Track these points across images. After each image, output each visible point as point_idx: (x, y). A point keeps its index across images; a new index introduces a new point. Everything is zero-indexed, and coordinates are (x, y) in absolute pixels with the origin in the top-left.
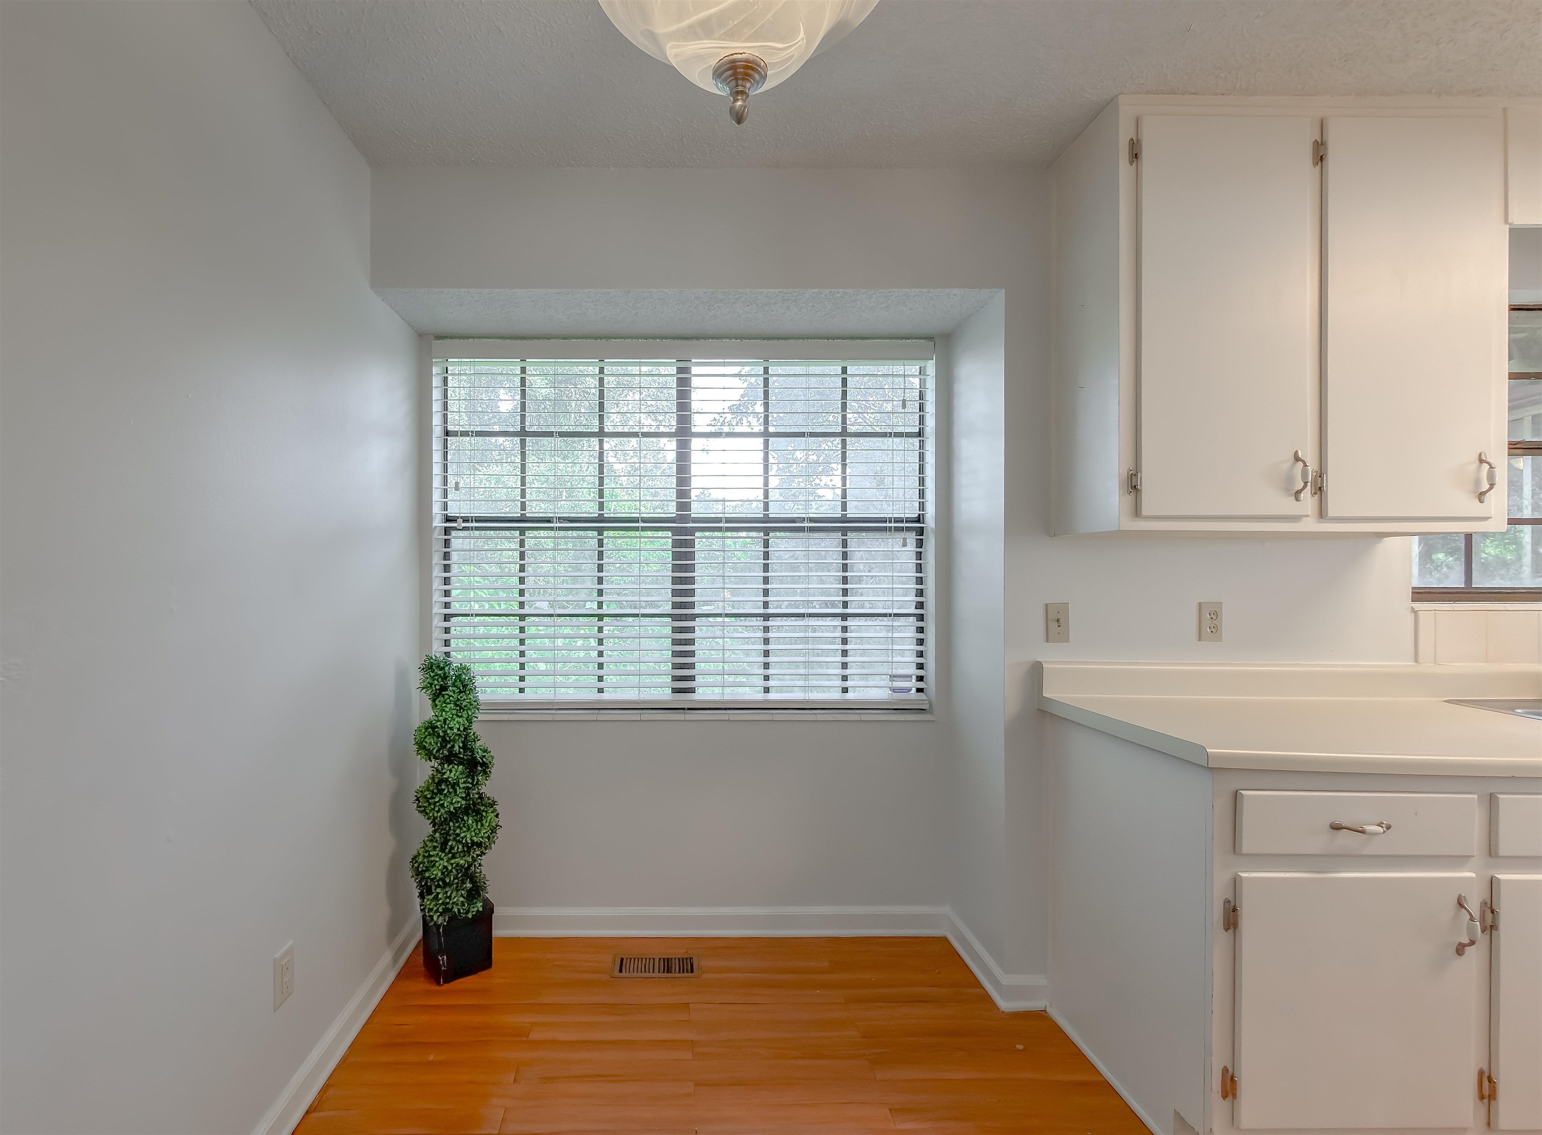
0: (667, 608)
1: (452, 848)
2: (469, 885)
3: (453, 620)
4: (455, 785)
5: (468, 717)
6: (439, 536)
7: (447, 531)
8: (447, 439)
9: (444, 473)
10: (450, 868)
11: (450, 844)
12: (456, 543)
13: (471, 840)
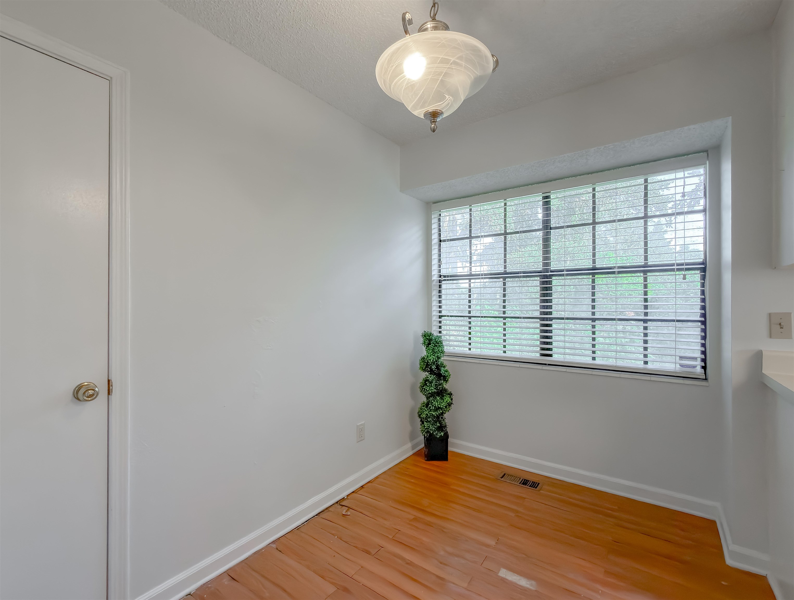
0: (537, 314)
1: (430, 407)
2: (438, 425)
3: (443, 318)
4: (431, 383)
5: (437, 356)
6: (436, 284)
7: (440, 281)
8: (440, 244)
9: (439, 257)
10: (429, 415)
11: (429, 405)
12: (444, 286)
13: (438, 406)
